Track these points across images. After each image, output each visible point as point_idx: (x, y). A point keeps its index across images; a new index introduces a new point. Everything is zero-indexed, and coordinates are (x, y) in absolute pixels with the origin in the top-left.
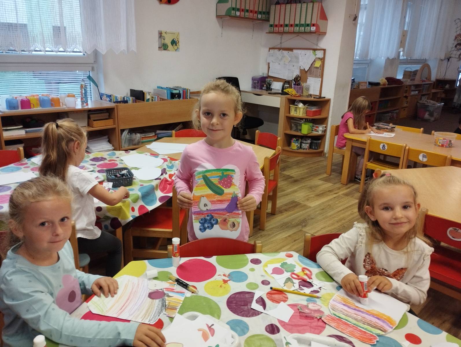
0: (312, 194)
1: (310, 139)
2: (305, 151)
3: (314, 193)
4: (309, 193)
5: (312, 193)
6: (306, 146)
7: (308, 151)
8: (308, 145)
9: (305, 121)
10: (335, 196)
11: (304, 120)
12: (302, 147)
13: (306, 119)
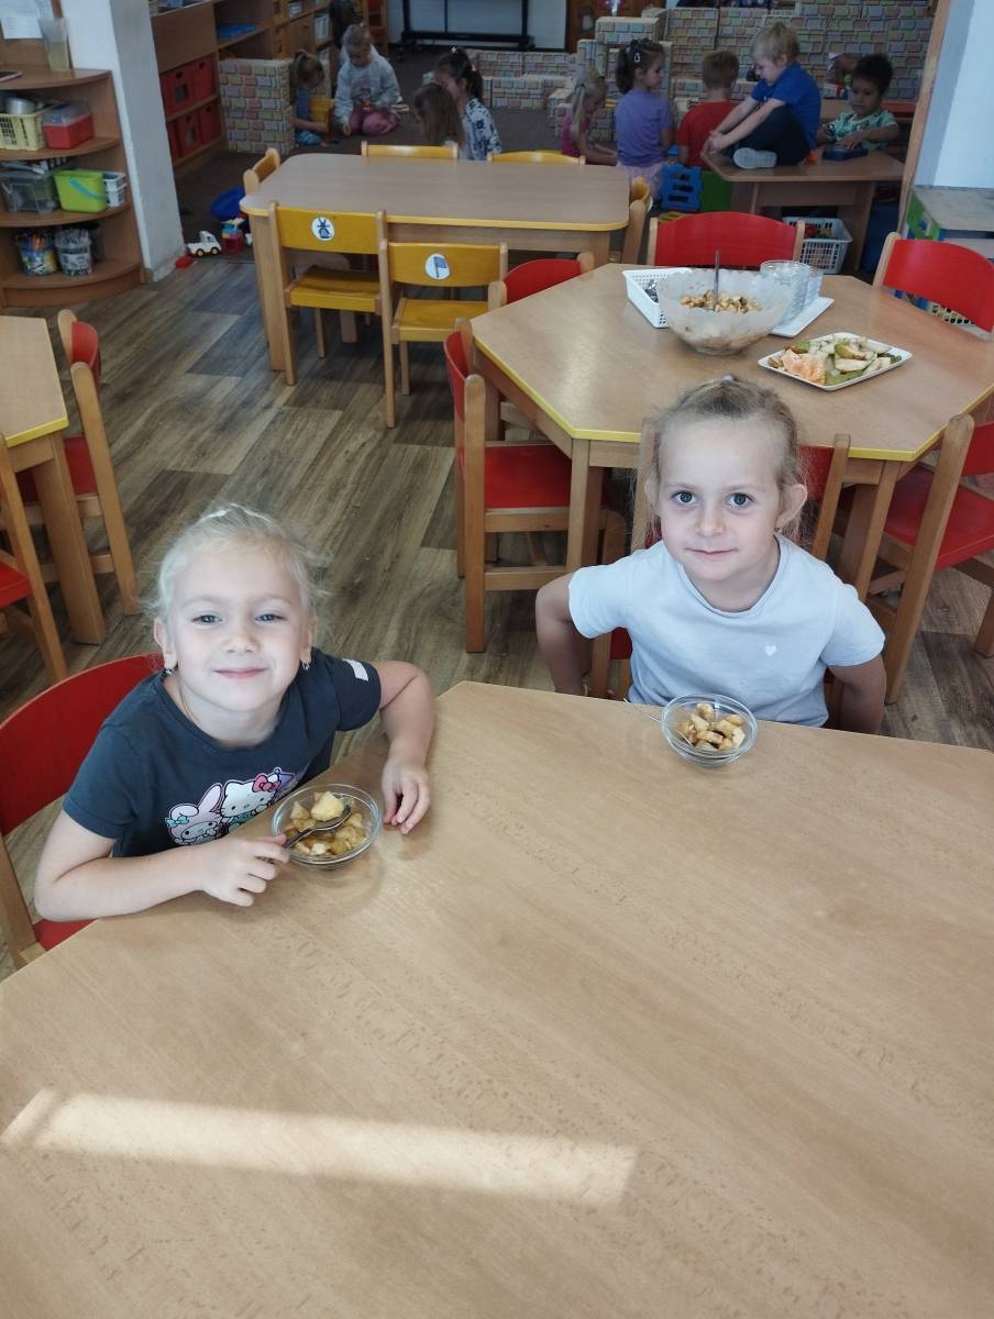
0: (204, 430)
1: (86, 233)
2: (82, 279)
3: (206, 423)
4: (191, 427)
5: (200, 426)
6: (76, 261)
10: (270, 415)
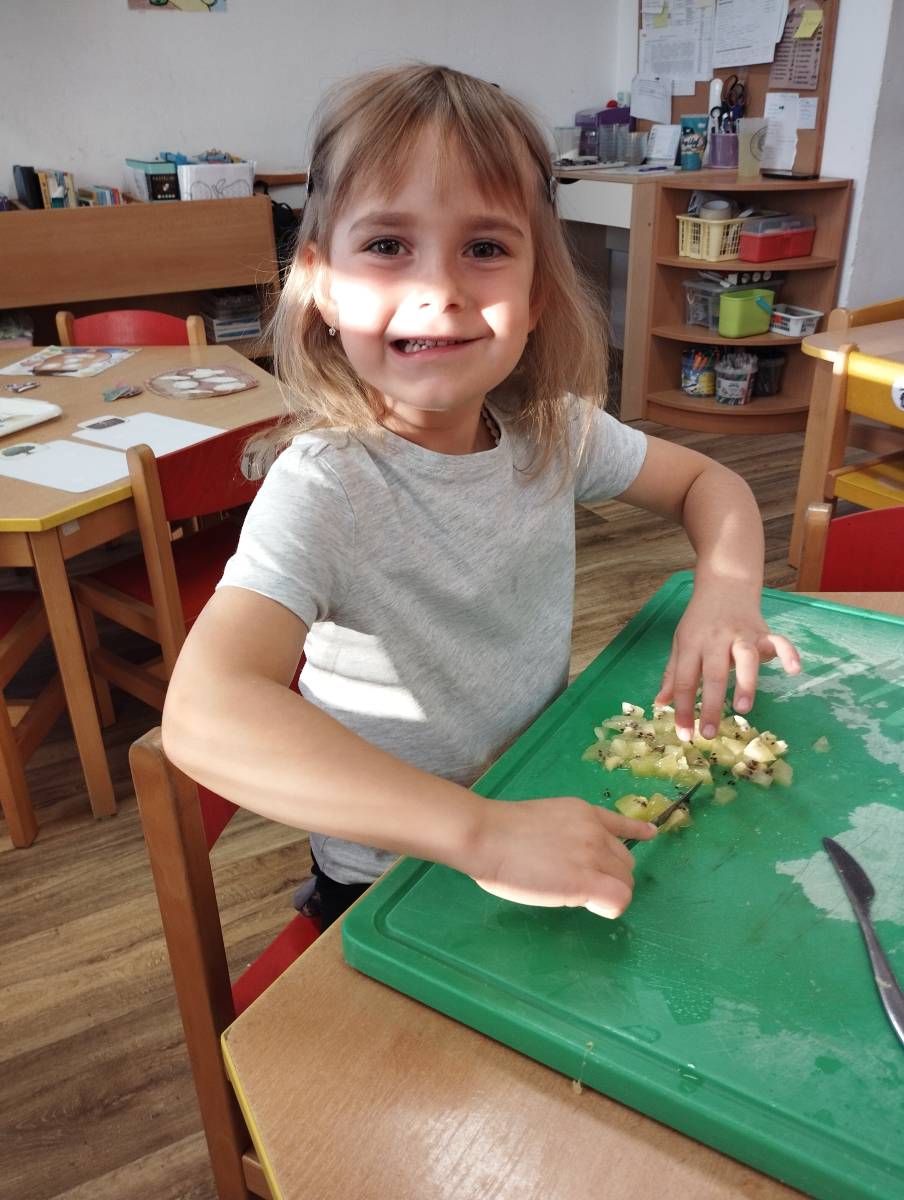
1: (753, 360)
2: (730, 408)
6: (733, 388)
7: (742, 409)
8: (743, 384)
9: (739, 283)
11: (733, 279)
12: (720, 393)
13: (740, 274)
